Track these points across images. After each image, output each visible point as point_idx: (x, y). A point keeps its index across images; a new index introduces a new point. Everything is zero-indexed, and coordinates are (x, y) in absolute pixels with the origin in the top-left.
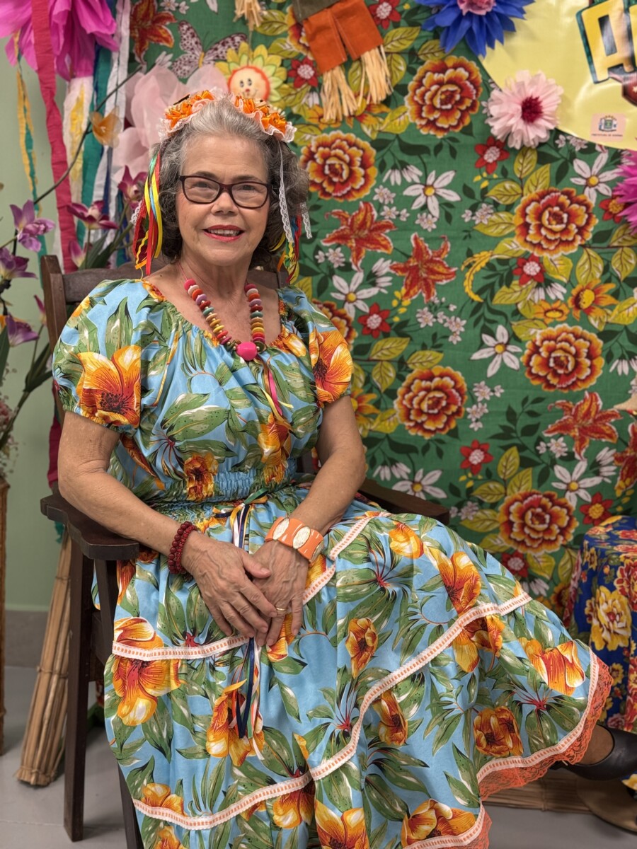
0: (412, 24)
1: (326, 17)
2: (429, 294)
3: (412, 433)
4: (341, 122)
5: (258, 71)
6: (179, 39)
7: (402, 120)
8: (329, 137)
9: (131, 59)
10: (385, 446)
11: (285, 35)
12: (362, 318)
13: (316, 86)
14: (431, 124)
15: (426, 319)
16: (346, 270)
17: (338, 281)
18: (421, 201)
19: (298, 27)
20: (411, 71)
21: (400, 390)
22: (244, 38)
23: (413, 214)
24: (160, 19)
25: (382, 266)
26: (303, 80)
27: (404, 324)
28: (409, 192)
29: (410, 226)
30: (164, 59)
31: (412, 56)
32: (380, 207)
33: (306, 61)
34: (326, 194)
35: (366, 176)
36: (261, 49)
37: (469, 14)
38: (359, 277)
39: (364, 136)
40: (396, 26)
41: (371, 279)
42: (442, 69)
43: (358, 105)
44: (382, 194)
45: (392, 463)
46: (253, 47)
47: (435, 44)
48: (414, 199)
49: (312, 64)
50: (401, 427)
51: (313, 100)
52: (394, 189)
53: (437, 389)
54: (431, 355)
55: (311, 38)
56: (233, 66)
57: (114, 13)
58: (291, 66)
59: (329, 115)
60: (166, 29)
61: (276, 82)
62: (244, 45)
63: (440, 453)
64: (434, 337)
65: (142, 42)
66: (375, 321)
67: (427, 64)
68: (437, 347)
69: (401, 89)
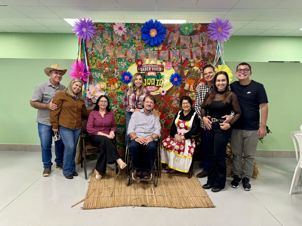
0: (120, 81)
1: (111, 79)
2: (123, 109)
3: (121, 124)
4: (113, 90)
5: (103, 85)
6: (94, 81)
7: (119, 90)
8: (112, 92)
9: (89, 82)
10: (118, 125)
11: (106, 81)
12: (116, 111)
13: (110, 86)
14: (123, 91)
15: (122, 111)
16: (114, 106)
17: (113, 107)
18: (122, 99)
19: (108, 80)
20: (120, 85)
21: (120, 119)
22: (102, 81)
23: (121, 100)
24: (92, 78)
25: (118, 106)
26: (109, 86)
27: (120, 112)
28: (120, 98)
29: (121, 101)
30: (93, 83)
31: (120, 84)
32: (117, 99)
33: (109, 84)
34: (111, 98)
35: (116, 96)
36: (104, 82)
37: (126, 80)
38: (115, 107)
39: (115, 92)
40: (119, 80)
41: (116, 107)
42: (124, 85)
43: (115, 89)
44: (118, 98)
45: (119, 127)
46: (103, 82)
47: (123, 83)
48: (121, 99)
49: (110, 84)
50: (120, 123)
51: (110, 88)
52: (119, 97)
53: (124, 119)
54: (123, 115)
55: (109, 81)
56: (101, 84)
57: (87, 78)
58: (107, 84)
59: (111, 89)
60: (93, 80)
61: (105, 86)
62: (102, 82)
63: (124, 126)
64: (123, 113)
65: (90, 81)
66: (117, 112)
67: (122, 85)
68: (124, 115)
69: (119, 87)
